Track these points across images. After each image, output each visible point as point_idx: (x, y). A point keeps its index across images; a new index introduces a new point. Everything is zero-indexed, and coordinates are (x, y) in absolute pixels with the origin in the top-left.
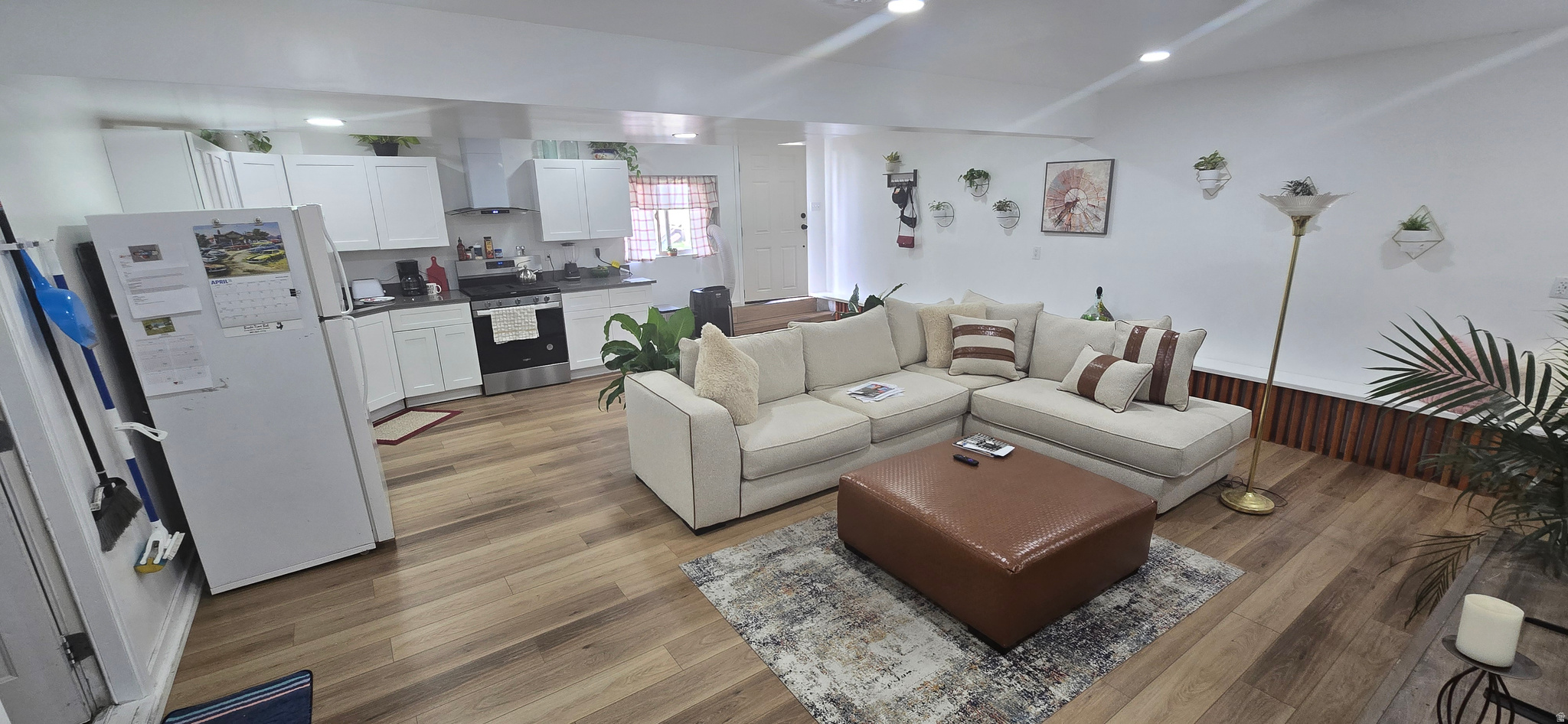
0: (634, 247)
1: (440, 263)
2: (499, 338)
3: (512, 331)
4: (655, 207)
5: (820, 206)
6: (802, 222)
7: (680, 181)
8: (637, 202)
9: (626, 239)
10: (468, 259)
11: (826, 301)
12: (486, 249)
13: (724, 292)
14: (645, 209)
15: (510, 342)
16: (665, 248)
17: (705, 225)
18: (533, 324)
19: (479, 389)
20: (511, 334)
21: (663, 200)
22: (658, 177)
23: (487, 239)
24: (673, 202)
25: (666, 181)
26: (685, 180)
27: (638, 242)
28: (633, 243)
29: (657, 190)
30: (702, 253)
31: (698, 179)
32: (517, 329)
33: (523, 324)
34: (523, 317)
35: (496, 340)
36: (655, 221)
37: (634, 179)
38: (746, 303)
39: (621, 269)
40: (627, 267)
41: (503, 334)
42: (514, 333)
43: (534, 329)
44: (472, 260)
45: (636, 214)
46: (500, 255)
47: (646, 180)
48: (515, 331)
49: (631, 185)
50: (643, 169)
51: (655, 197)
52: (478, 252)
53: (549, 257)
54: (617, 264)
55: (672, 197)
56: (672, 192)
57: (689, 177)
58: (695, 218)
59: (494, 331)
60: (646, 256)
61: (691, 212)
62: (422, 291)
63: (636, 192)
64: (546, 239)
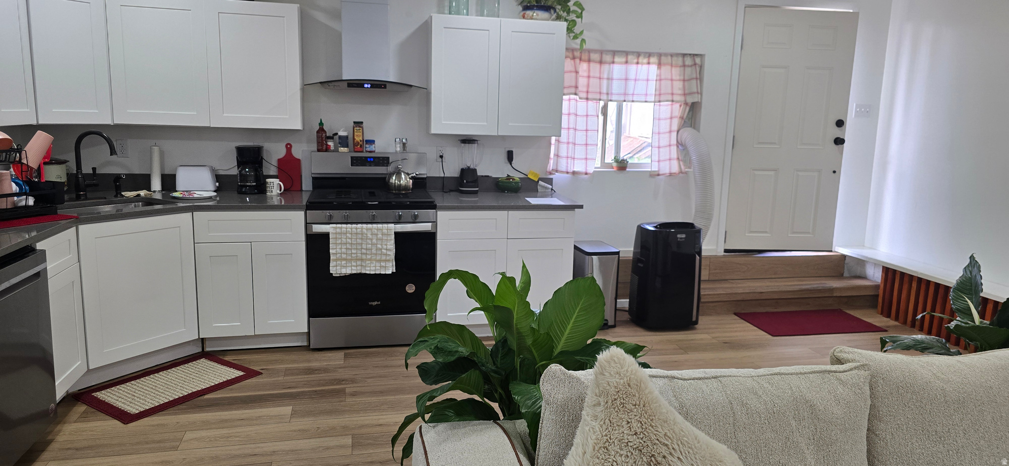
0: (563, 153)
1: (297, 153)
2: (338, 268)
3: (357, 260)
4: (604, 97)
5: (869, 111)
6: (837, 133)
7: (645, 61)
8: (576, 87)
9: (553, 139)
10: (327, 149)
11: (861, 262)
12: (354, 139)
13: (691, 231)
14: (587, 99)
15: (352, 275)
16: (610, 159)
17: (675, 127)
18: (389, 253)
19: (305, 337)
20: (354, 264)
21: (616, 87)
22: (614, 53)
23: (358, 124)
24: (631, 92)
25: (624, 60)
26: (654, 60)
27: (571, 146)
28: (563, 147)
29: (610, 72)
30: (665, 168)
31: (675, 58)
32: (364, 257)
33: (374, 251)
34: (374, 241)
35: (333, 270)
36: (601, 118)
37: (577, 54)
38: (726, 251)
39: (541, 183)
40: (550, 181)
41: (344, 262)
42: (359, 263)
43: (388, 261)
44: (333, 151)
45: (568, 103)
46: (372, 148)
47: (595, 56)
48: (362, 260)
49: (569, 64)
50: (592, 40)
51: (605, 82)
52: (344, 141)
53: (441, 157)
54: (536, 175)
55: (631, 84)
56: (632, 76)
57: (660, 55)
58: (662, 116)
59: (332, 257)
60: (579, 167)
61: (657, 107)
62: (261, 189)
63: (577, 72)
64: (434, 130)
